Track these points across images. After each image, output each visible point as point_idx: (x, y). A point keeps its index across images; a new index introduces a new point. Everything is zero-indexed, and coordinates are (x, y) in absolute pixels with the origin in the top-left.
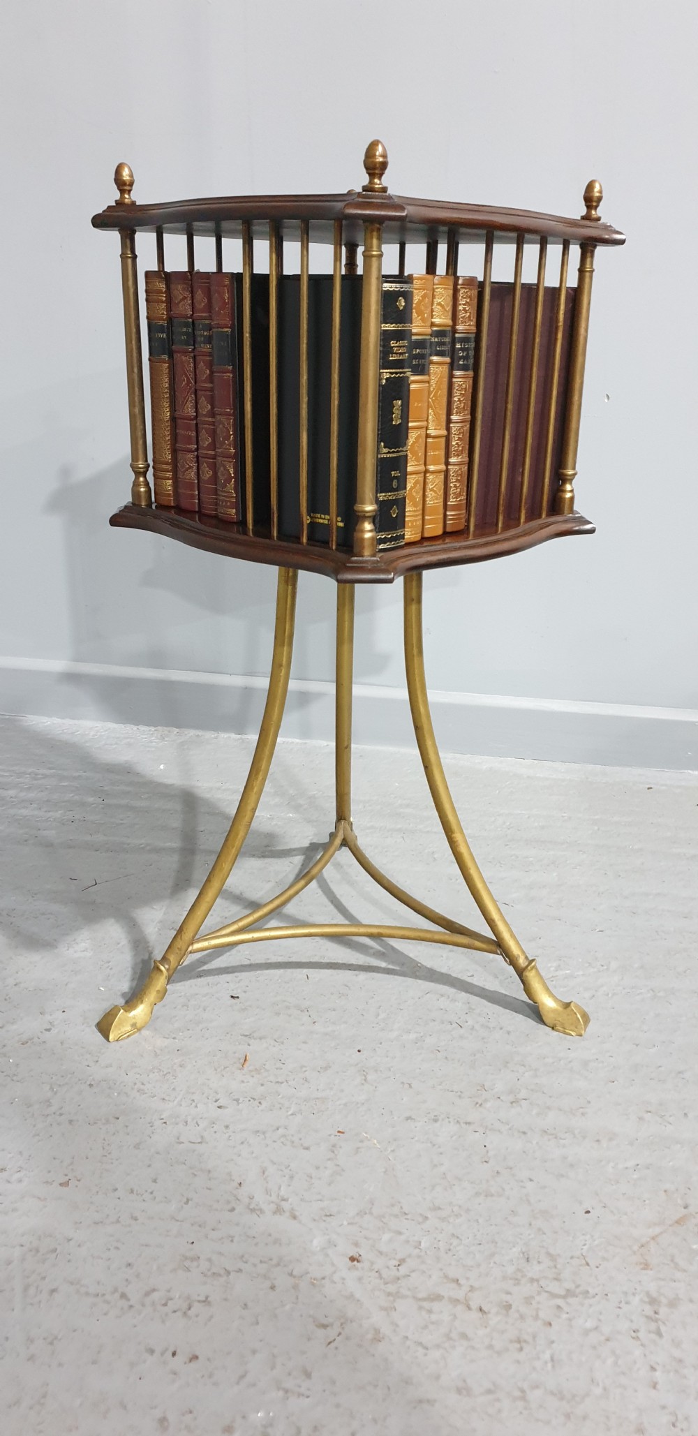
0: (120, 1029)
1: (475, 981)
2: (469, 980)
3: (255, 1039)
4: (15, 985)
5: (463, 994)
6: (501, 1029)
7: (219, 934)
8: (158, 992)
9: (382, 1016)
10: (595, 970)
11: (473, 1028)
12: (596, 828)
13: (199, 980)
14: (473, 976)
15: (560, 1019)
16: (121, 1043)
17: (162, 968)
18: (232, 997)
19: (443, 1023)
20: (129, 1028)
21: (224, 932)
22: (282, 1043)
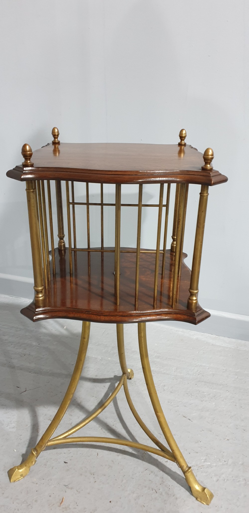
0: (15, 477)
3: (69, 488)
6: (174, 496)
7: (59, 438)
8: (32, 462)
9: (124, 481)
11: (161, 494)
12: (237, 377)
13: (54, 450)
15: (200, 495)
16: (16, 483)
17: (34, 453)
18: (65, 462)
19: (149, 489)
20: (19, 477)
21: (62, 437)
22: (79, 492)
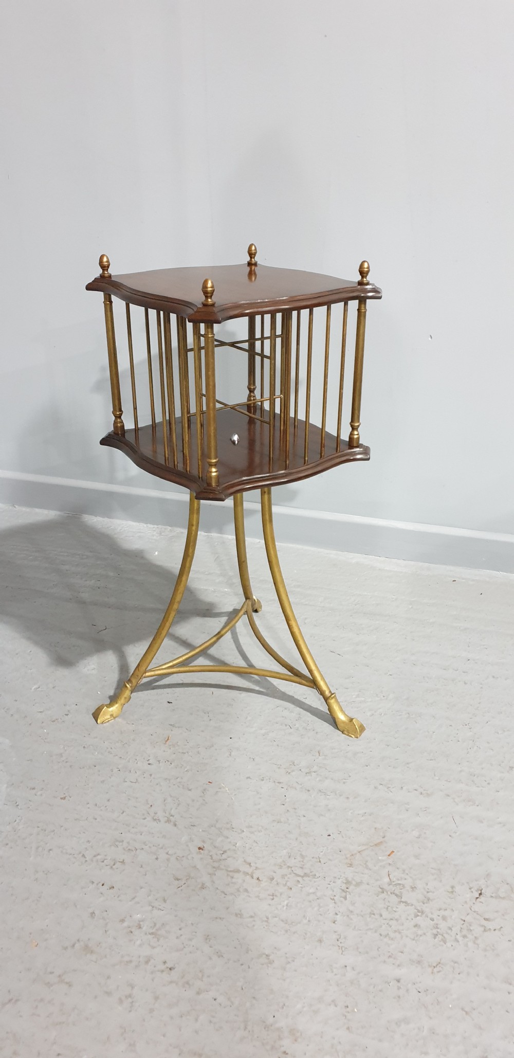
0: (104, 717)
1: (307, 702)
2: (304, 700)
3: (176, 727)
4: (53, 688)
5: (298, 708)
6: (314, 730)
7: (161, 668)
8: (125, 698)
9: (249, 718)
11: (297, 729)
12: (410, 607)
13: (152, 691)
14: (306, 698)
15: (346, 727)
16: (104, 724)
17: (128, 686)
18: (168, 702)
19: (282, 725)
20: (109, 717)
21: (164, 667)
22: (190, 731)
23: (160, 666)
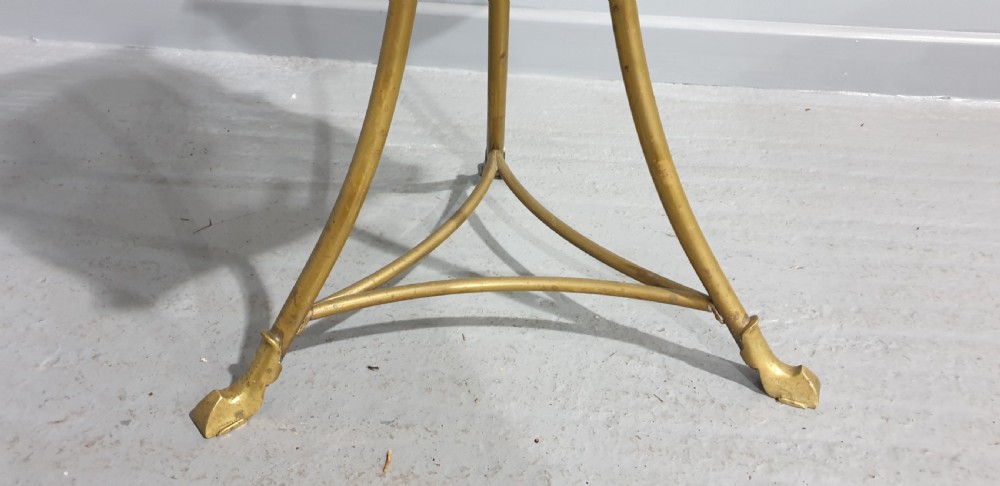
0: (219, 421)
1: (667, 336)
2: (660, 335)
3: (400, 428)
4: (94, 357)
5: (656, 354)
6: (713, 402)
7: (347, 294)
8: (269, 371)
9: (561, 388)
10: (807, 316)
11: (676, 402)
12: (764, 151)
13: (328, 345)
14: (663, 330)
15: (786, 389)
16: (222, 438)
17: (272, 341)
18: (370, 368)
19: (638, 396)
20: (233, 418)
21: (355, 291)
22: (436, 433)
23: (345, 290)
